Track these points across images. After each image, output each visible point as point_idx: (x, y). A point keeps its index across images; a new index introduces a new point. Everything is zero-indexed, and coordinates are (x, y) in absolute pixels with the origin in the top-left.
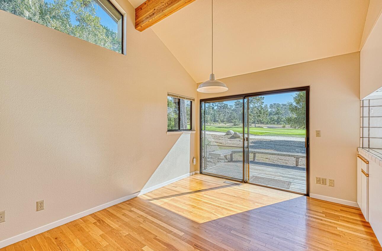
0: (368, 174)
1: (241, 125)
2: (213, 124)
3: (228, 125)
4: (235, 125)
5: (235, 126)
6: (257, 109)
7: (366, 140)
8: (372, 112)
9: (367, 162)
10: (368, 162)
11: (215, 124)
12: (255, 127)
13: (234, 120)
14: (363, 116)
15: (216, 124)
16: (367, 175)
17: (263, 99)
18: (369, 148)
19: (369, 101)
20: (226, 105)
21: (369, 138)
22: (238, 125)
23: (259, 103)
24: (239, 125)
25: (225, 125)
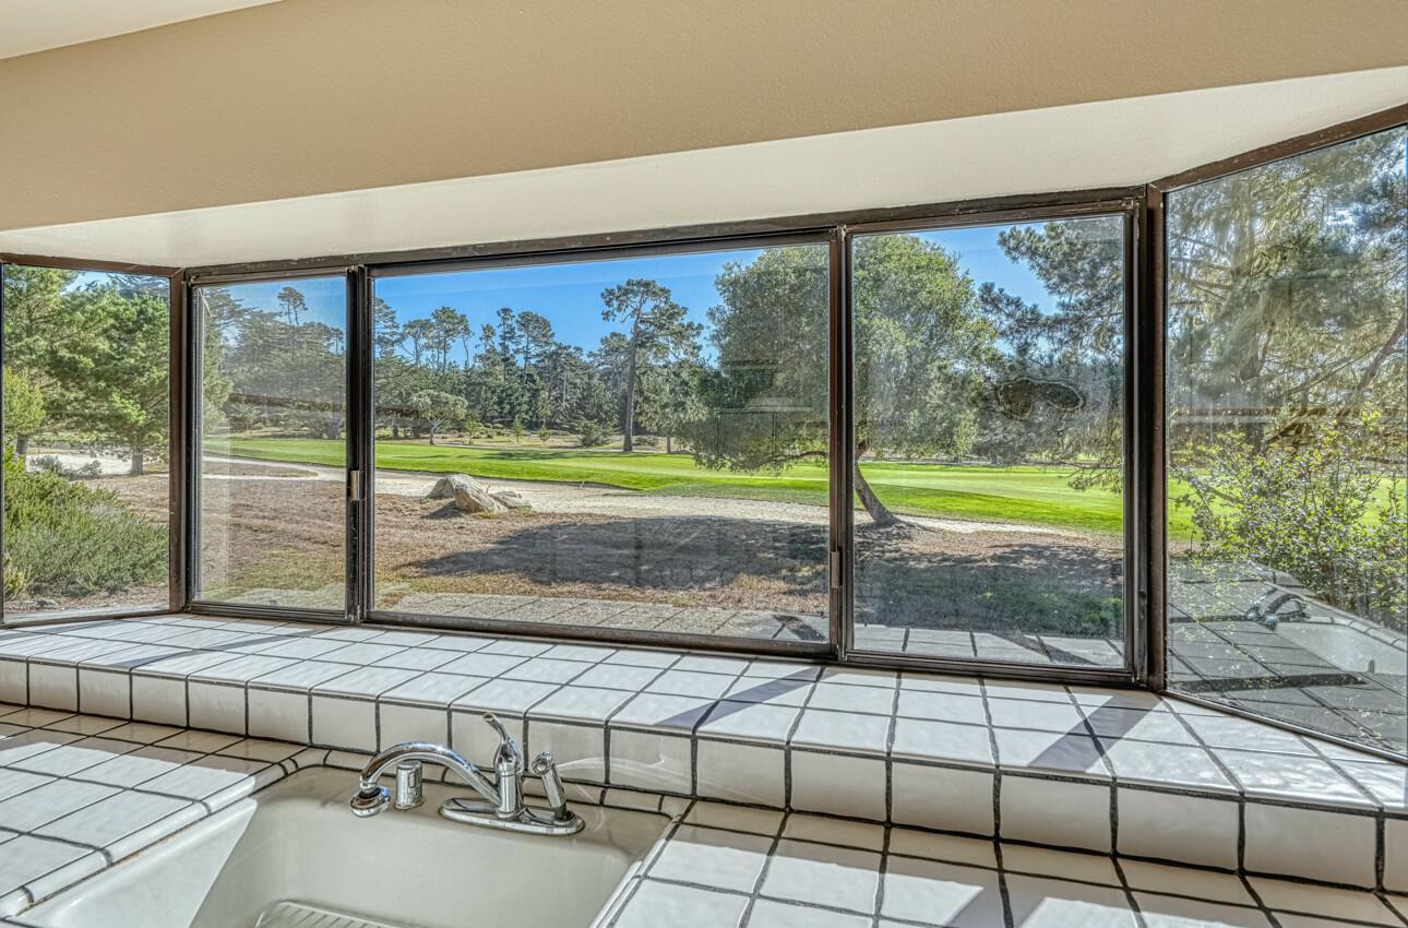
1: (616, 444)
2: (489, 437)
3: (556, 441)
4: (586, 443)
5: (589, 445)
6: (674, 373)
11: (496, 438)
12: (669, 452)
13: (585, 421)
15: (501, 438)
17: (698, 334)
20: (565, 348)
22: (598, 445)
23: (682, 351)
24: (603, 443)
25: (541, 443)
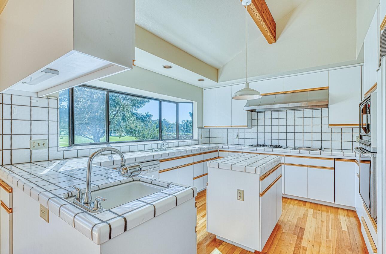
0: (11, 209)
7: (7, 154)
8: (16, 113)
9: (10, 190)
10: (12, 189)
14: (2, 118)
16: (10, 211)
18: (11, 164)
19: (11, 97)
21: (11, 150)
